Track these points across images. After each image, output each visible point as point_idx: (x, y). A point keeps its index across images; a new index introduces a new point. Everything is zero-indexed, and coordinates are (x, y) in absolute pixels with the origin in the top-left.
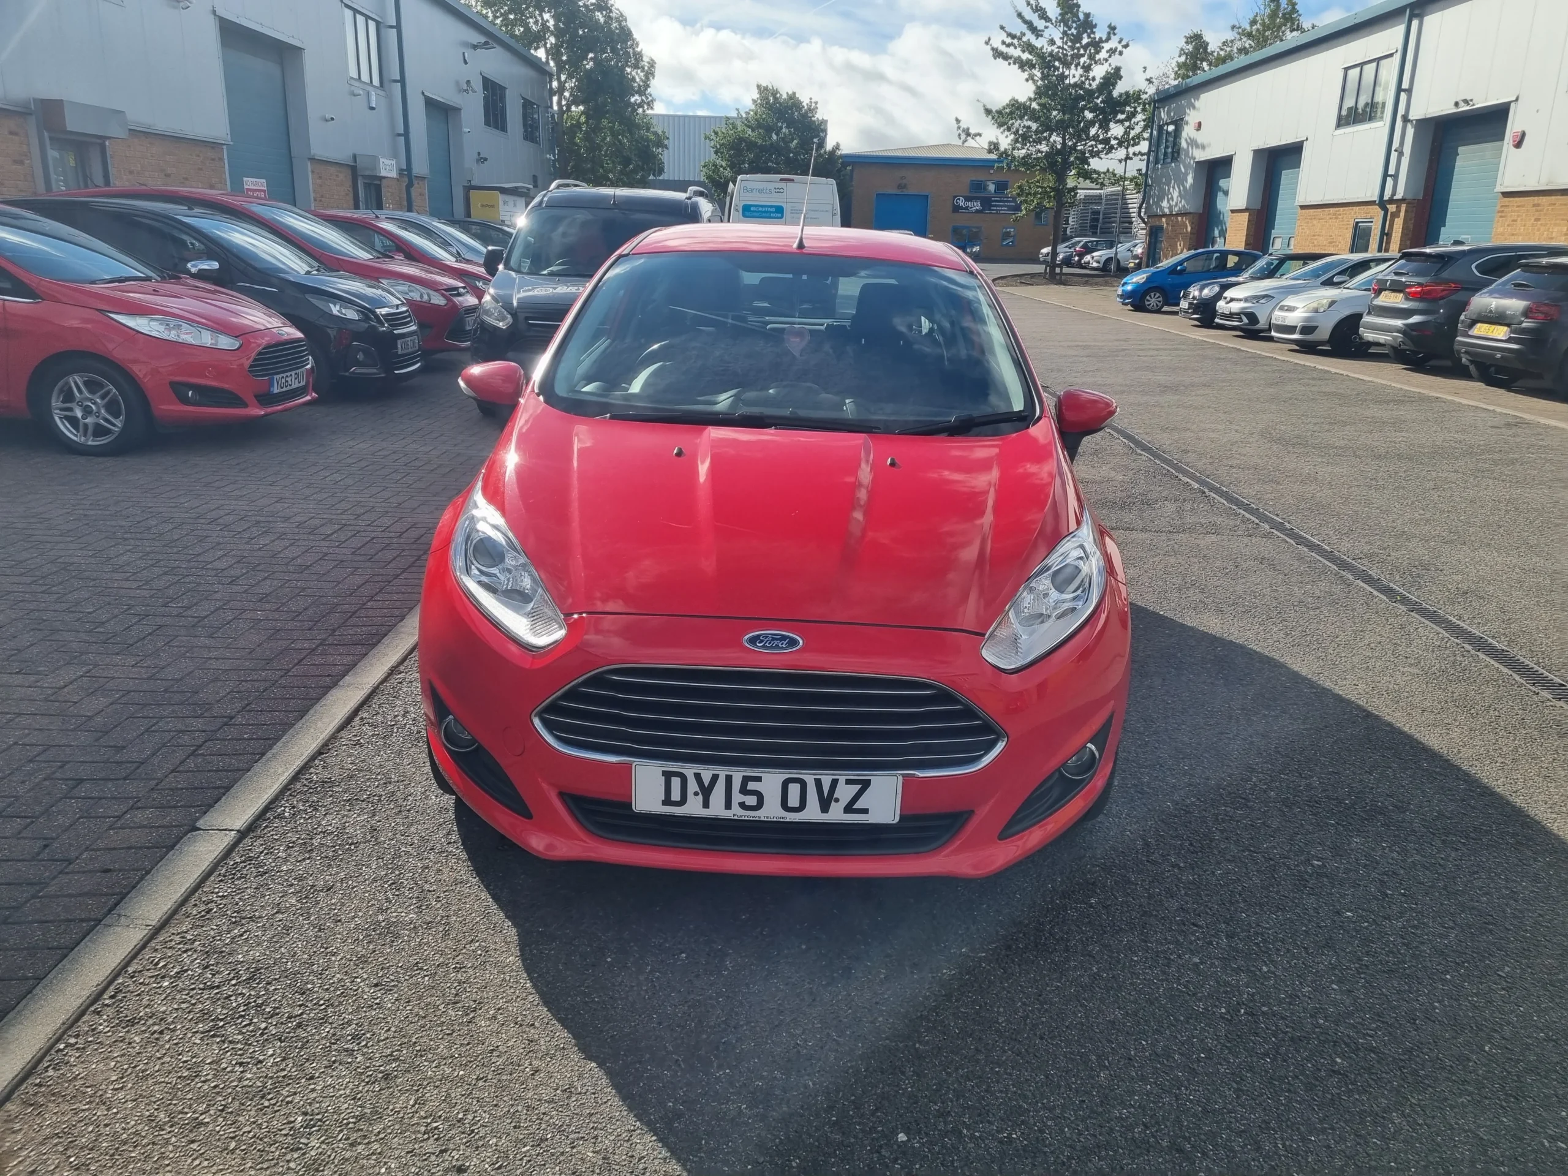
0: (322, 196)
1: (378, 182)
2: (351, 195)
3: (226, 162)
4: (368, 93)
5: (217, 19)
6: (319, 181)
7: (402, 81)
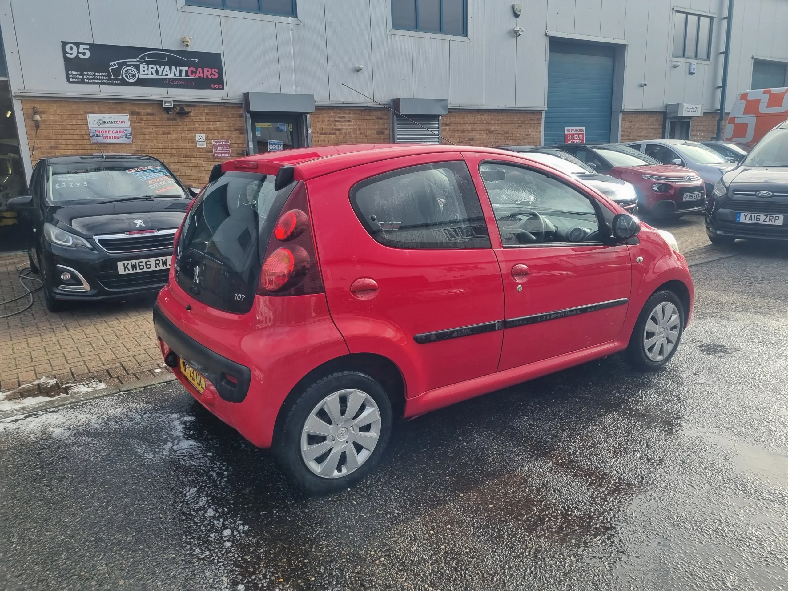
0: (630, 133)
1: (688, 120)
2: (661, 130)
3: (543, 120)
4: (690, 64)
5: (548, 38)
6: (629, 124)
7: (726, 53)
